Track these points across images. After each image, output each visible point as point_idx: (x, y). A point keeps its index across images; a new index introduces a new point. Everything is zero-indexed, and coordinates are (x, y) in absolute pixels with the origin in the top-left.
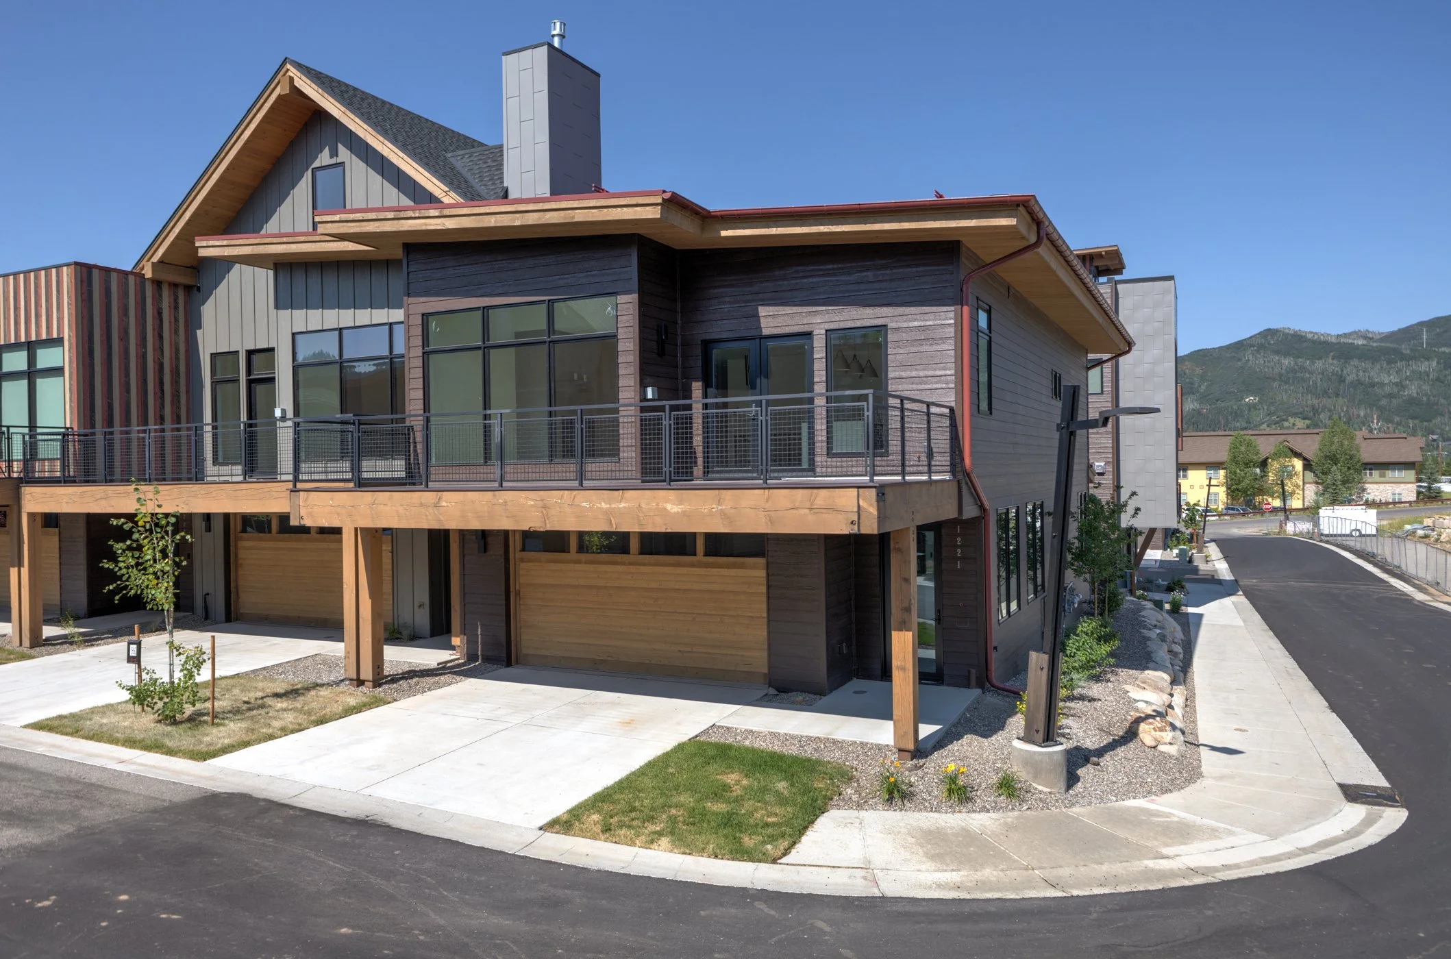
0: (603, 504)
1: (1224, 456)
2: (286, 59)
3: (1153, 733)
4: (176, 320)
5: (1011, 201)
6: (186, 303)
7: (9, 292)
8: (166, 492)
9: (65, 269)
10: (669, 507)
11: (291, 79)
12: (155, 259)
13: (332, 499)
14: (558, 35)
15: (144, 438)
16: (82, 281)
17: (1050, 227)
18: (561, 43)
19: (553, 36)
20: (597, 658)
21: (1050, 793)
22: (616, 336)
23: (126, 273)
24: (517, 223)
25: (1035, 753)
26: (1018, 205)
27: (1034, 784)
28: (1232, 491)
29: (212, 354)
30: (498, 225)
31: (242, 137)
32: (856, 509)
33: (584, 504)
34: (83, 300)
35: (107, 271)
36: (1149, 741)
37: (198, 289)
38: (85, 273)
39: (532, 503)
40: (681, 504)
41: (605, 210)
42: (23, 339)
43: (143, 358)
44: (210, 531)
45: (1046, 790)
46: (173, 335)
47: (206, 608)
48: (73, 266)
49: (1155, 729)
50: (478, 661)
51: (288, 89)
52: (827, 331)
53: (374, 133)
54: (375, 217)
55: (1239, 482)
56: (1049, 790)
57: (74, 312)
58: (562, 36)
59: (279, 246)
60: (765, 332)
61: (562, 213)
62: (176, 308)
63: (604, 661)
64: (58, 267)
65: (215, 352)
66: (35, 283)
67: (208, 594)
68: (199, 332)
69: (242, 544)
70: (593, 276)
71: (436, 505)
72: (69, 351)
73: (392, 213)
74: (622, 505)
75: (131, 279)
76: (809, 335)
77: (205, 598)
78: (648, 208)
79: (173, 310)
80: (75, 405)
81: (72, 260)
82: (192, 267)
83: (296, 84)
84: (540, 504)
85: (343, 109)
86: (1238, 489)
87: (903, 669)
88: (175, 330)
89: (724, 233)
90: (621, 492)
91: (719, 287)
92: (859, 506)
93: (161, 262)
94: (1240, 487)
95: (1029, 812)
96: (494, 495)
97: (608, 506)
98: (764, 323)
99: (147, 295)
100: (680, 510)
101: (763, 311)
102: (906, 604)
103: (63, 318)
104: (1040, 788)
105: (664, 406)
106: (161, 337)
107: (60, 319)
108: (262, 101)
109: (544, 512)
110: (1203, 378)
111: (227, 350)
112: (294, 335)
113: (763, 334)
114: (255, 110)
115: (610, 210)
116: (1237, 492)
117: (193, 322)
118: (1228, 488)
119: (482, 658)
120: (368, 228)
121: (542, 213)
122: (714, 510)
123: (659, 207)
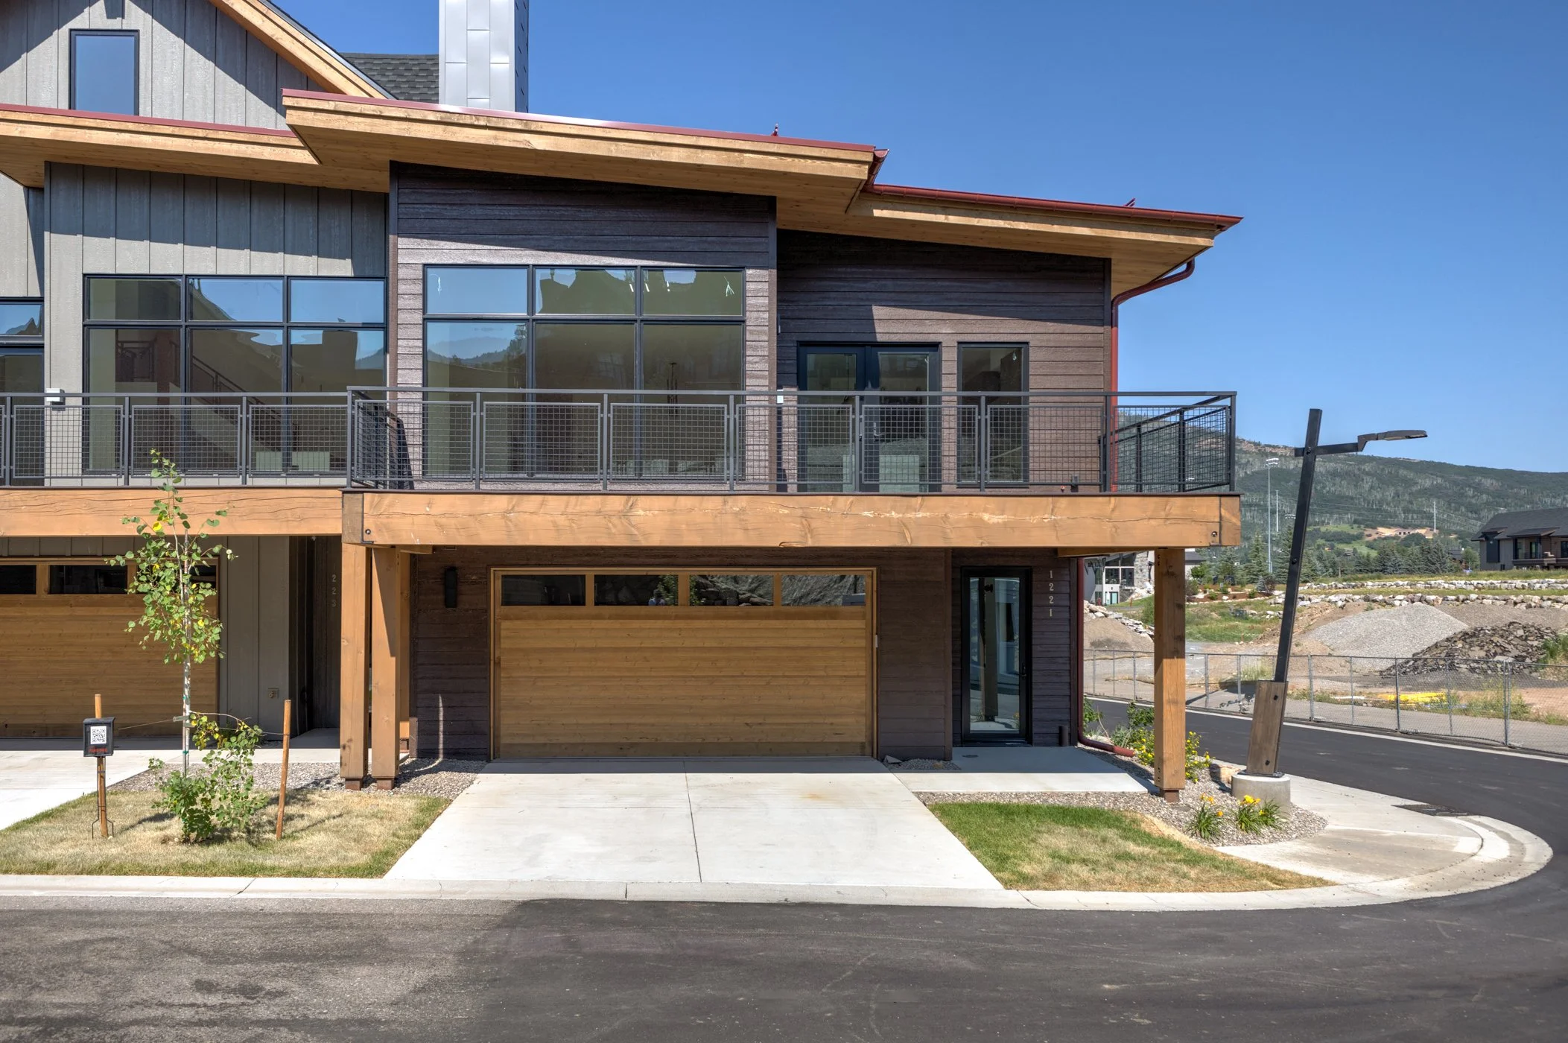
0: (893, 513)
10: (986, 517)
13: (429, 504)
20: (625, 741)
22: (744, 321)
32: (1217, 520)
33: (866, 513)
39: (786, 512)
40: (1002, 514)
41: (789, 160)
50: (438, 758)
52: (959, 343)
60: (880, 338)
63: (633, 745)
70: (709, 243)
71: (625, 514)
74: (920, 515)
76: (935, 346)
78: (850, 165)
84: (800, 512)
89: (877, 213)
90: (920, 498)
91: (825, 279)
92: (1221, 517)
96: (725, 502)
97: (901, 516)
98: (879, 328)
100: (1000, 521)
101: (878, 312)
105: (979, 398)
109: (805, 522)
112: (85, 276)
113: (879, 340)
115: (796, 160)
119: (444, 753)
122: (1046, 521)
123: (867, 167)
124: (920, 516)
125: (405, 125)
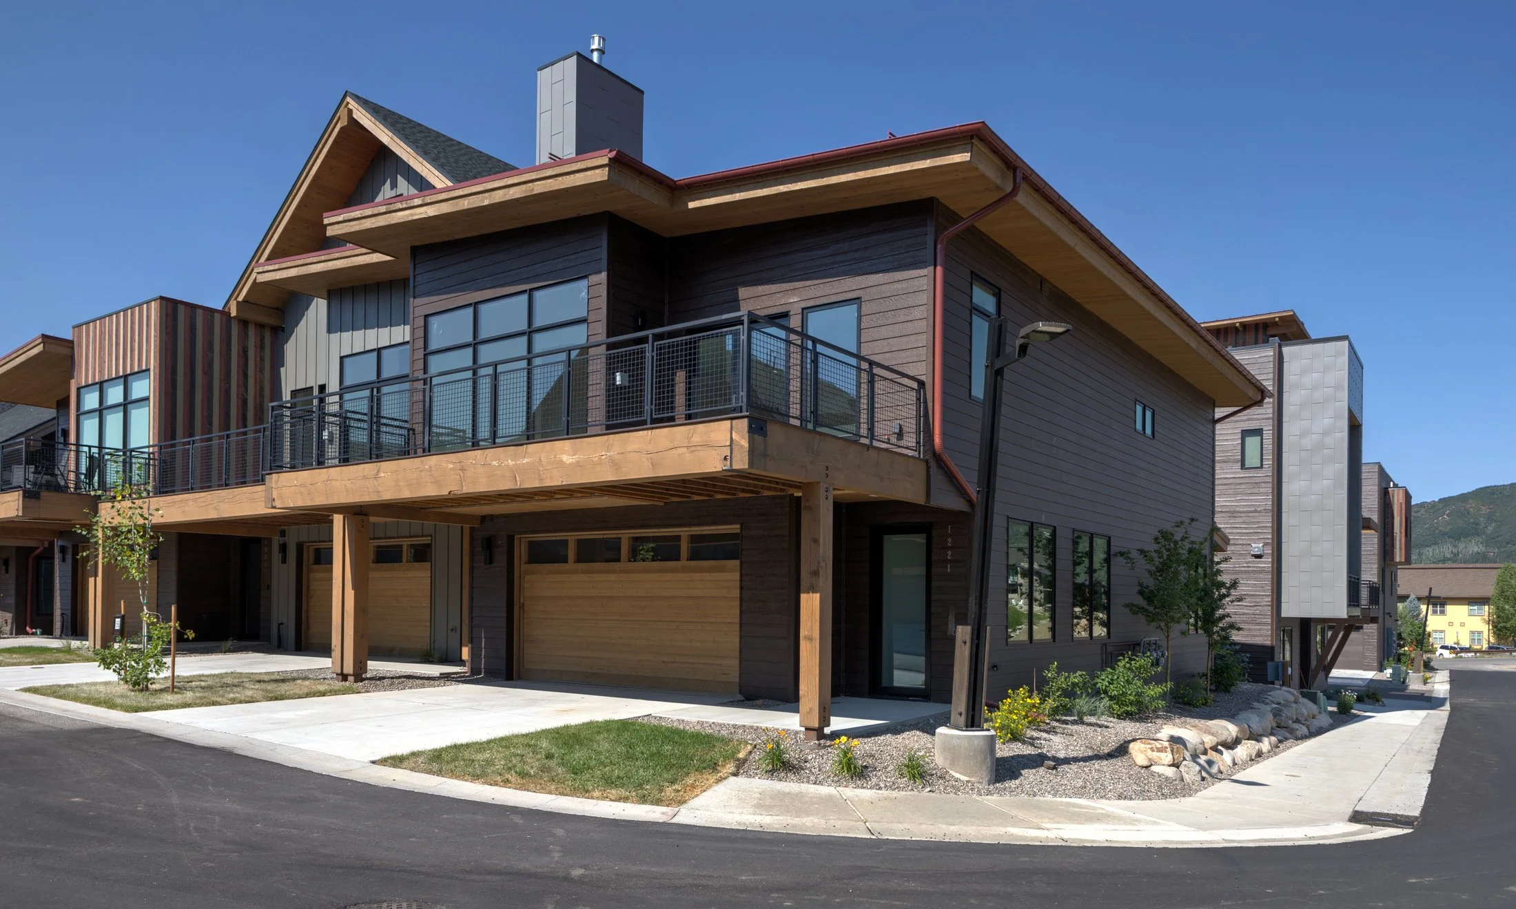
0: (509, 460)
1: (1490, 590)
2: (347, 92)
3: (1149, 753)
4: (262, 359)
5: (961, 132)
6: (272, 345)
7: (112, 330)
8: (202, 500)
9: (153, 303)
10: (565, 458)
11: (350, 111)
12: (240, 299)
13: (297, 479)
14: (597, 50)
15: (188, 450)
16: (167, 315)
17: (1033, 176)
18: (600, 58)
19: (592, 51)
21: (968, 782)
22: (587, 320)
23: (210, 311)
24: (486, 203)
25: (953, 736)
26: (972, 137)
27: (951, 772)
28: (1499, 630)
29: (292, 392)
30: (471, 207)
31: (311, 173)
32: (729, 443)
33: (494, 463)
34: (167, 334)
35: (192, 307)
36: (1141, 760)
37: (283, 329)
38: (171, 308)
39: (452, 466)
40: (574, 455)
41: (560, 179)
42: (121, 374)
43: (226, 393)
44: (285, 563)
45: (964, 778)
46: (258, 373)
47: (279, 637)
48: (158, 301)
49: (1152, 749)
50: (481, 674)
51: (346, 121)
52: (803, 309)
53: (415, 155)
54: (370, 213)
55: (1508, 619)
56: (967, 779)
57: (158, 343)
58: (601, 51)
59: (318, 264)
61: (524, 187)
62: (262, 347)
63: (595, 674)
64: (148, 302)
65: (294, 389)
66: (131, 319)
67: (282, 624)
68: (282, 370)
69: (312, 575)
70: (569, 260)
71: (376, 477)
72: (154, 381)
73: (385, 207)
75: (217, 317)
76: (787, 315)
77: (279, 628)
78: (597, 171)
79: (259, 350)
80: (156, 432)
81: (157, 295)
82: (277, 308)
83: (355, 116)
84: (458, 466)
85: (390, 134)
86: (1506, 628)
87: (810, 639)
88: (260, 369)
89: (691, 205)
90: (525, 447)
91: (704, 273)
92: (732, 439)
93: (245, 301)
94: (1508, 625)
95: (931, 794)
96: (422, 461)
97: (515, 462)
98: (744, 306)
99: (233, 333)
100: (574, 461)
101: (745, 292)
102: (815, 568)
103: (150, 350)
104: (957, 775)
106: (246, 375)
107: (148, 352)
108: (327, 135)
109: (462, 474)
110: (1490, 518)
111: (304, 387)
112: (342, 358)
114: (320, 146)
115: (564, 177)
116: (1504, 631)
117: (278, 360)
118: (1495, 627)
119: (485, 671)
120: (365, 225)
121: (507, 190)
122: (603, 457)
123: (607, 169)
124: (525, 462)
125: (373, 220)
